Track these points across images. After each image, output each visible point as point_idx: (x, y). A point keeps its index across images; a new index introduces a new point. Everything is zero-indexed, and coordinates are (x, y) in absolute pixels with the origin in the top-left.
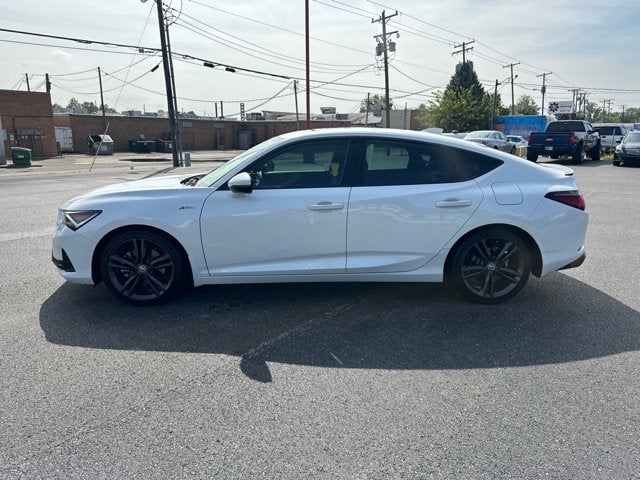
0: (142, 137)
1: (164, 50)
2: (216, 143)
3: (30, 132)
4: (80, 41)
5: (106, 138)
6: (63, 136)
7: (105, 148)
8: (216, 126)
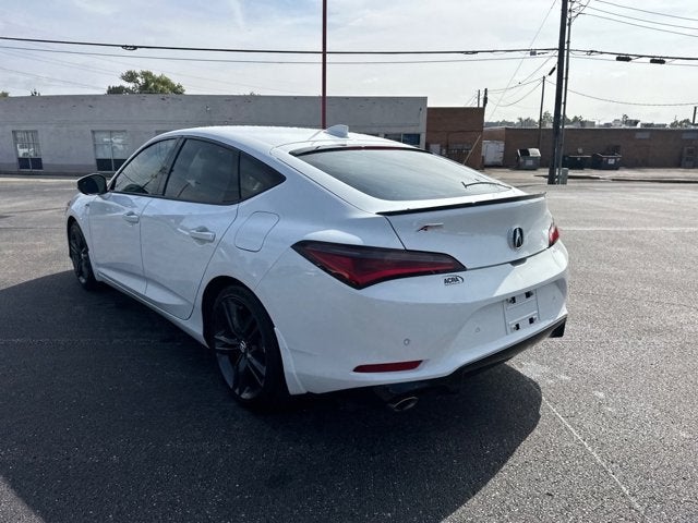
0: (580, 151)
1: (561, 49)
2: (681, 158)
3: (460, 146)
4: (467, 53)
5: (535, 152)
6: (493, 150)
7: (530, 163)
8: (685, 136)
